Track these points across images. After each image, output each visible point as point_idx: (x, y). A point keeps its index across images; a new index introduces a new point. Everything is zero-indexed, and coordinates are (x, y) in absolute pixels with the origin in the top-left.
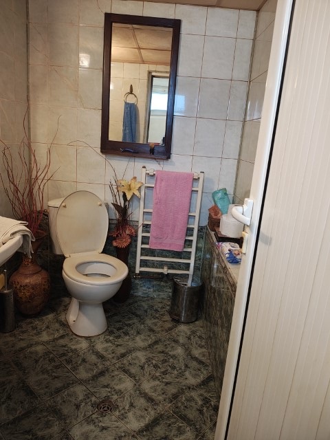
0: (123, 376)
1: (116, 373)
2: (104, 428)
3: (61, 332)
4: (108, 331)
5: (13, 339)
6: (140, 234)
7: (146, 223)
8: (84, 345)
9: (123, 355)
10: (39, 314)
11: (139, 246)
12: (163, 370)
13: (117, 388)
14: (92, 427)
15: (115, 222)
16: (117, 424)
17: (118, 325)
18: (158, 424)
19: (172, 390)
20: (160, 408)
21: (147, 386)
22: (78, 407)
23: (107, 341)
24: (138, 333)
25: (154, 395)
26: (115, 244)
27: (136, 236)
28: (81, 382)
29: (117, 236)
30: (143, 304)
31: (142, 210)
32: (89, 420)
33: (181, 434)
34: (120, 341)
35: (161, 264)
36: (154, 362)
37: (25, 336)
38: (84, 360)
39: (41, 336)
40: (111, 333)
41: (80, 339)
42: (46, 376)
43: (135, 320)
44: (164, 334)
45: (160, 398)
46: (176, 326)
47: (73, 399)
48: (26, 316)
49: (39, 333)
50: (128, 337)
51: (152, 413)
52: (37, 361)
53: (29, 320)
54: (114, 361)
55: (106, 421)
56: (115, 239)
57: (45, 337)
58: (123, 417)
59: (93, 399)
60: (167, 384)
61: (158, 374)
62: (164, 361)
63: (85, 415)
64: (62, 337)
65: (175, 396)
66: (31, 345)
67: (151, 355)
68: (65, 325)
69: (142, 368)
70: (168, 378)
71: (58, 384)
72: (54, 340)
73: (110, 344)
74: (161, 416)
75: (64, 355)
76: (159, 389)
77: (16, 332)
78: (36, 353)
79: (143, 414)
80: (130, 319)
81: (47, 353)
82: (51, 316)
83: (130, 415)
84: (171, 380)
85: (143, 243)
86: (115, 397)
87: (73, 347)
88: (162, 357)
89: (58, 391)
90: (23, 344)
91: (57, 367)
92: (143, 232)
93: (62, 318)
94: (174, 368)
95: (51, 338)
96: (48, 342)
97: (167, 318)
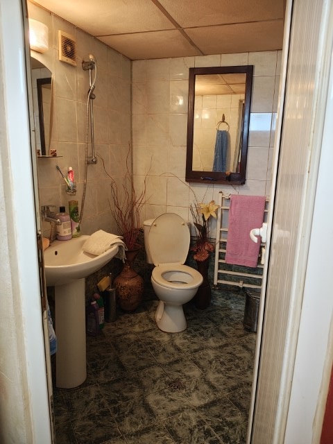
0: (193, 366)
1: (188, 363)
2: (172, 400)
3: (150, 327)
4: (187, 331)
5: (114, 327)
6: (217, 251)
7: (222, 240)
8: (166, 338)
9: (196, 351)
10: (135, 311)
11: (217, 261)
12: (228, 367)
13: (187, 374)
14: (163, 397)
15: (196, 239)
16: (182, 399)
17: (196, 327)
18: (215, 405)
19: (233, 383)
20: (219, 395)
21: (212, 377)
22: (155, 382)
23: (185, 338)
24: (212, 335)
25: (216, 384)
26: (195, 258)
27: (214, 252)
28: (160, 365)
29: (197, 251)
30: (221, 313)
31: (219, 229)
32: (161, 392)
33: (233, 416)
34: (195, 340)
35: (238, 279)
36: (221, 360)
37: (123, 326)
38: (164, 350)
39: (134, 328)
40: (189, 332)
41: (163, 333)
42: (134, 357)
43: (211, 325)
44: (235, 339)
45: (221, 387)
46: (247, 334)
47: (152, 376)
48: (124, 312)
49: (133, 326)
50: (202, 337)
51: (212, 396)
52: (129, 345)
53: (127, 315)
54: (188, 354)
55: (174, 395)
56: (196, 253)
57: (137, 329)
58: (188, 395)
59: (167, 378)
60: (229, 378)
61: (222, 369)
62: (231, 360)
63: (159, 388)
64: (150, 330)
65: (234, 388)
66: (127, 333)
67: (219, 354)
68: (153, 322)
69: (211, 363)
70: (231, 374)
71: (142, 364)
72: (143, 332)
73: (186, 341)
74: (219, 400)
75: (150, 344)
76: (222, 380)
77: (116, 323)
78: (129, 339)
79: (204, 396)
80: (207, 323)
81: (137, 341)
82: (143, 314)
83: (194, 395)
84: (233, 376)
85: (220, 258)
86: (184, 380)
87: (157, 339)
88: (229, 357)
89: (142, 368)
90: (120, 332)
91: (143, 352)
92: (220, 248)
93: (152, 316)
94: (237, 366)
95: (142, 330)
96: (139, 333)
97: (241, 326)
